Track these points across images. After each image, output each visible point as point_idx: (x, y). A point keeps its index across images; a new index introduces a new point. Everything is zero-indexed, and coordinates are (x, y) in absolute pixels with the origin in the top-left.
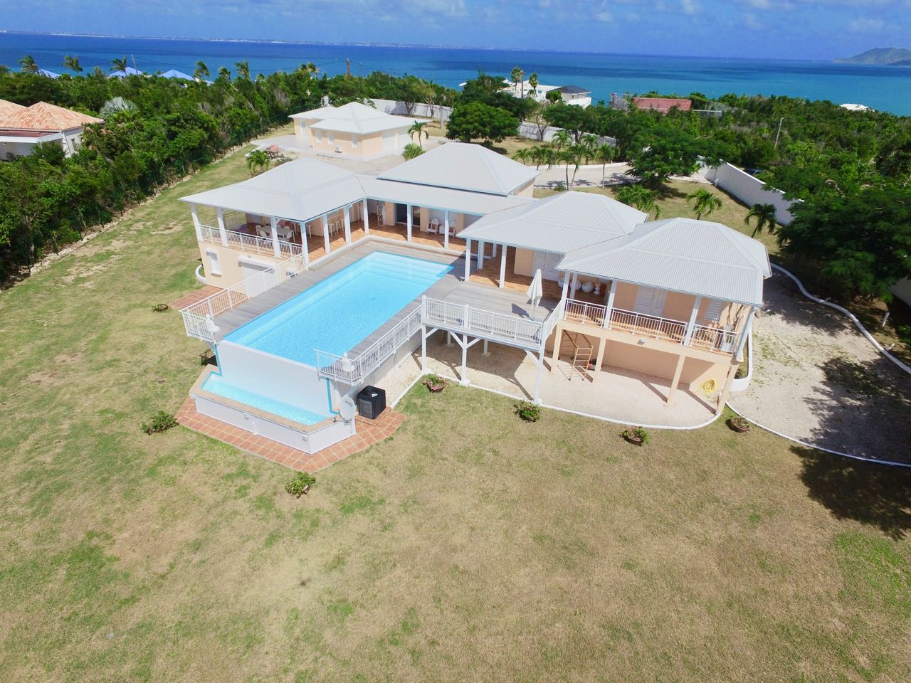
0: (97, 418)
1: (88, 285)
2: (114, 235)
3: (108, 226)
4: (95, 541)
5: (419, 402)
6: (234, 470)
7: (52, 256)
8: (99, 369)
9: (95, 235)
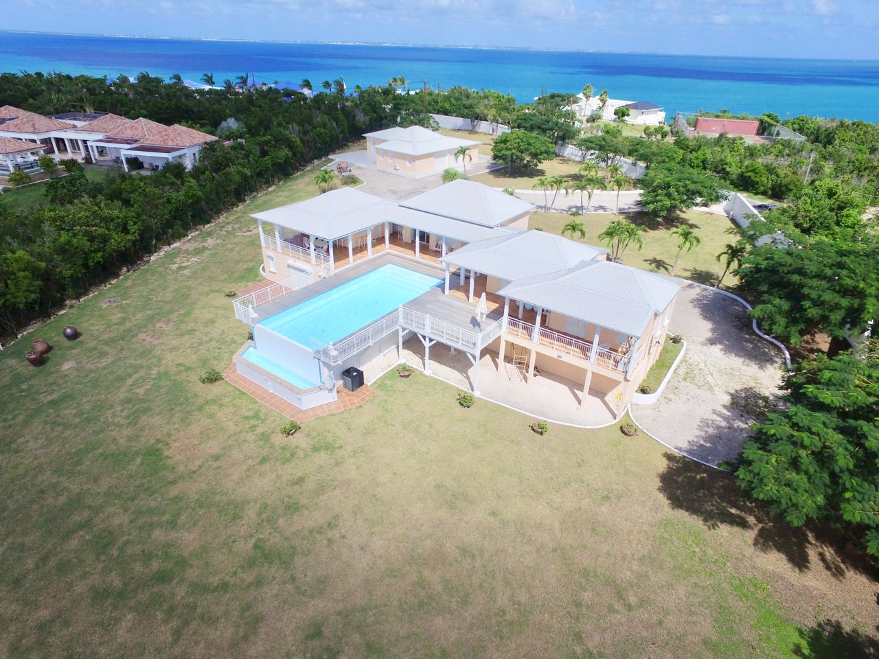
0: (175, 369)
1: (186, 272)
2: (210, 234)
3: (207, 226)
4: (160, 445)
5: (389, 383)
6: (251, 414)
7: (166, 248)
8: (181, 335)
9: (197, 233)
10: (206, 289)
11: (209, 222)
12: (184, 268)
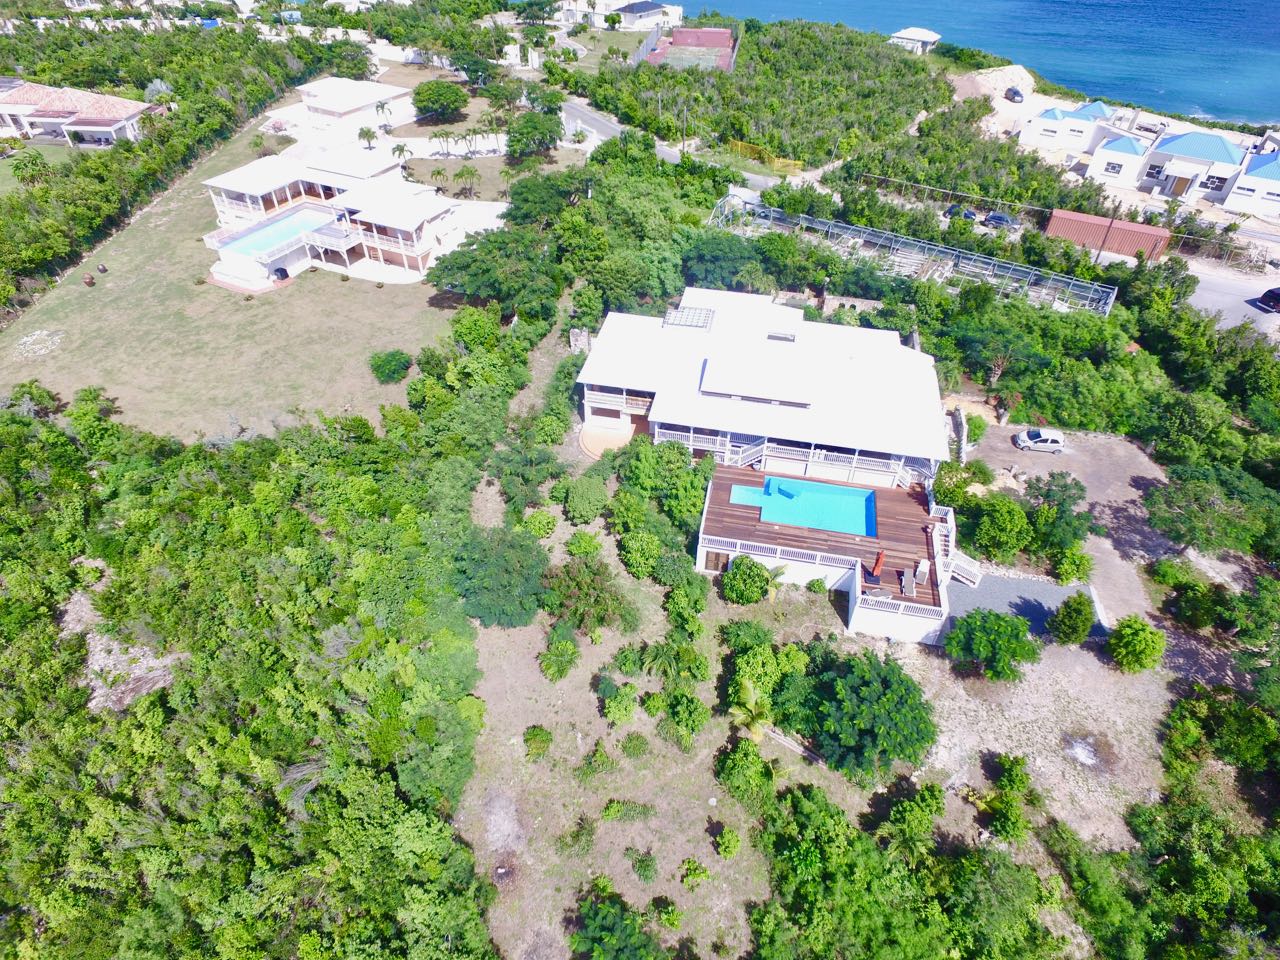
10: (181, 238)
11: (166, 189)
12: (160, 226)
